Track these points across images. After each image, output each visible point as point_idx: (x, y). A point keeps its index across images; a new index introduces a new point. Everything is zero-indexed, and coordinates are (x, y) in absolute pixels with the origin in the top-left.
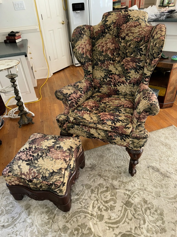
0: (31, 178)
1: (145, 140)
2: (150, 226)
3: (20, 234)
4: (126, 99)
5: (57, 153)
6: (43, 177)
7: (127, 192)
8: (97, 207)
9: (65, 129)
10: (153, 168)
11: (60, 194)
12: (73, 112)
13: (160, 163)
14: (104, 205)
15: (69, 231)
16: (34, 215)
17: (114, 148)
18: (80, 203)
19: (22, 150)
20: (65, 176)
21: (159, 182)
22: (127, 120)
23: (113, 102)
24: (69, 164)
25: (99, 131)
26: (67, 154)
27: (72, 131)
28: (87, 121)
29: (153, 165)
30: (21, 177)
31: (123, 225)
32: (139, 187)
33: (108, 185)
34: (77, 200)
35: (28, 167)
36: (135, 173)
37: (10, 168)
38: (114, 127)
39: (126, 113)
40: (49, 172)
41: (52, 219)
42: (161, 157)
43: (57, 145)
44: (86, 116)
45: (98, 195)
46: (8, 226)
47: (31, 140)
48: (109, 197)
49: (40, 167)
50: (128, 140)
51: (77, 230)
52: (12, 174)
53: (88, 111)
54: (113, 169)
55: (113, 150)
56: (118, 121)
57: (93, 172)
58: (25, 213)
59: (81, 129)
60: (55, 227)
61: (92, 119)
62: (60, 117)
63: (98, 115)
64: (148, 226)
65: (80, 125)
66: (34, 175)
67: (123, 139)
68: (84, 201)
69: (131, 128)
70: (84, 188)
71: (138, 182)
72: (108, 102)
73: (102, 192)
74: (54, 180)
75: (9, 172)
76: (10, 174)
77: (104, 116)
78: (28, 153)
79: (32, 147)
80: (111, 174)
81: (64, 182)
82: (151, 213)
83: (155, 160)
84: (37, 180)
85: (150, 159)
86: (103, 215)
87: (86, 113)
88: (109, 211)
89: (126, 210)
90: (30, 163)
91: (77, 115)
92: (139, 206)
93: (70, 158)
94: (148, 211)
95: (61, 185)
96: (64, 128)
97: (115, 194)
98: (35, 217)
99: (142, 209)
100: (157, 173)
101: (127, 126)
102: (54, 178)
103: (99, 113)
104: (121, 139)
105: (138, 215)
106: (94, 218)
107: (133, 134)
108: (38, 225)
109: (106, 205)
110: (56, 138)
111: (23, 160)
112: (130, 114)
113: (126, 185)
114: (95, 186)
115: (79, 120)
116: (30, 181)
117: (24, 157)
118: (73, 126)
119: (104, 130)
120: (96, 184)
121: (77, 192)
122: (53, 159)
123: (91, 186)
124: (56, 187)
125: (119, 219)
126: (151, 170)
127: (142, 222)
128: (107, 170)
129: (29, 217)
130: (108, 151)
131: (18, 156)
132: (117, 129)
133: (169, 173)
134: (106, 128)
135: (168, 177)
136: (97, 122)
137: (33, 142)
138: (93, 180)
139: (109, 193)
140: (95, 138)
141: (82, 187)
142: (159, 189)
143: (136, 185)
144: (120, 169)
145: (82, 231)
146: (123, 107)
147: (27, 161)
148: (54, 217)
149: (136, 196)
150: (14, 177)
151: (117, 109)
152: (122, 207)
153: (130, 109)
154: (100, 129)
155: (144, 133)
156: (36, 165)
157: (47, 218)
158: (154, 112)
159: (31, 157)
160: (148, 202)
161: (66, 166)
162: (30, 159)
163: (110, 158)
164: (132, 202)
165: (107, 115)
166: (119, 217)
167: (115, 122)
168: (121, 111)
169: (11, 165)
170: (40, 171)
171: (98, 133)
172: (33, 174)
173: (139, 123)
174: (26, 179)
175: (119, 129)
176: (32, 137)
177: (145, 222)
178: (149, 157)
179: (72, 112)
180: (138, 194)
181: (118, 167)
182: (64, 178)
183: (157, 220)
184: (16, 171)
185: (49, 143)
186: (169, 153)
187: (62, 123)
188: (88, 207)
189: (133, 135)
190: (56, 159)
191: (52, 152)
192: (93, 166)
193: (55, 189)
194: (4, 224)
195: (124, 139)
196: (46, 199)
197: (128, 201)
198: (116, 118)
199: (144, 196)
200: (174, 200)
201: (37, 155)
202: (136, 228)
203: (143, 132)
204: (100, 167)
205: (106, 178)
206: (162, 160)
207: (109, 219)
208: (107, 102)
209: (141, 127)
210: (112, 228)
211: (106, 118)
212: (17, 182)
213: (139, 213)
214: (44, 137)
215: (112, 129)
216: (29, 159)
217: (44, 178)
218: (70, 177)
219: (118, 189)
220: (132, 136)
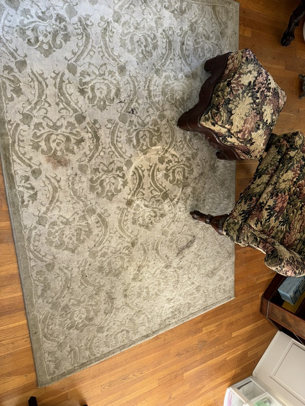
0: (233, 85)
1: (235, 238)
2: (141, 210)
3: (171, 63)
4: (298, 241)
5: (252, 123)
6: (230, 100)
7: (176, 200)
8: (172, 159)
9: (279, 142)
10: (192, 242)
11: (203, 118)
12: (302, 159)
13: (195, 254)
14: (171, 167)
15: (159, 121)
16: (184, 82)
17: (228, 205)
18: (181, 141)
19: (270, 77)
20: (221, 128)
21: (176, 240)
22: (268, 227)
23: (298, 221)
24: (233, 135)
25: (263, 186)
26: (247, 135)
27: (273, 150)
28: (283, 174)
29: (195, 243)
30: (236, 73)
31: (149, 181)
32: (177, 216)
33: (189, 180)
34: (185, 138)
35: (246, 83)
36: (193, 217)
37: (252, 59)
38: (264, 206)
39: (278, 231)
40: (233, 108)
41: (175, 104)
42: (200, 259)
43: (261, 125)
44: (290, 175)
45: (183, 164)
46: (182, 49)
47: (279, 91)
48: (177, 177)
49: (242, 98)
50: (240, 218)
51: (158, 131)
52: (244, 61)
53: (297, 179)
54: (204, 193)
55: (225, 202)
56: (270, 216)
57: (207, 167)
58: (189, 72)
59: (273, 163)
60: (167, 106)
61: (284, 181)
62: (300, 138)
63: (287, 192)
64: (142, 208)
65: (279, 164)
66: (234, 90)
67: (243, 213)
68: (181, 146)
69: (255, 228)
70: (195, 151)
71: (182, 217)
72: (301, 214)
73: (184, 170)
74: (222, 113)
75: (247, 57)
76: (245, 58)
77: (283, 199)
78: (264, 85)
79: (269, 92)
80: (199, 189)
81: (216, 125)
82: (152, 216)
83: (199, 249)
84: (227, 93)
85: (202, 243)
86: (162, 164)
87: (295, 177)
88: (165, 172)
89: (161, 191)
90: (251, 86)
91: (295, 163)
92: (160, 207)
93: (241, 139)
94: (153, 215)
95: (215, 121)
96: (282, 140)
97: (177, 184)
98: (182, 84)
99: (157, 208)
100: (185, 244)
101: (259, 223)
102: (225, 114)
103: (289, 194)
104: (243, 211)
105: (153, 202)
106: (163, 153)
107: (247, 226)
108: (173, 85)
109: (171, 171)
110: (272, 126)
111: (256, 78)
112: (274, 235)
113: (183, 202)
114: (192, 164)
115: (287, 163)
116: (229, 84)
117: (260, 79)
118: (280, 154)
119: (262, 193)
120: (194, 166)
121: (192, 140)
122: (247, 116)
123: (194, 159)
124: (214, 114)
125: (156, 180)
126: (190, 238)
127: (146, 203)
128: (205, 184)
129: (184, 76)
130: (226, 195)
131: (264, 71)
132: (260, 210)
133: (182, 258)
134: (264, 196)
135: (178, 254)
136: (277, 188)
137: (276, 94)
138: (200, 164)
139: (182, 178)
140: (255, 179)
141: (196, 148)
142: (169, 237)
143: (180, 213)
144: (202, 202)
145: (156, 135)
146: (286, 231)
147: (253, 83)
148: (176, 106)
149: (170, 208)
150: (240, 63)
151: (287, 221)
152: (164, 188)
153: (282, 239)
154: (265, 188)
155: (244, 240)
156: (245, 94)
157: (177, 98)
158: (270, 261)
159: (257, 89)
160: (161, 218)
161: (232, 132)
162: (255, 87)
163: (217, 195)
164: (166, 201)
165: (283, 203)
166: (157, 180)
167: (269, 211)
168: (282, 225)
169: (255, 61)
170: (237, 98)
171: (260, 185)
172: (236, 88)
173: (258, 239)
174: (232, 79)
175: (258, 212)
176: (282, 94)
177: (146, 206)
178: (205, 244)
179: (303, 156)
180: (171, 211)
181: (204, 200)
182: (220, 126)
183: (144, 220)
184: (246, 67)
185: (268, 116)
186: (203, 271)
187: (289, 138)
188: (175, 149)
189: (245, 226)
190: (245, 120)
191: (255, 116)
192: (215, 169)
193: (211, 113)
194: (185, 44)
195: (243, 215)
196: (200, 99)
197: (168, 197)
198: (274, 214)
199: (167, 217)
200: (155, 247)
201: (258, 96)
202: (144, 194)
203: (246, 239)
204: (210, 178)
205: (197, 181)
206: (197, 258)
207: (158, 169)
208: (302, 212)
209: (253, 241)
210: (150, 169)
211: (280, 200)
212: (230, 67)
213: (155, 204)
214: (277, 110)
215: (261, 203)
216: (255, 85)
217: (228, 102)
218: (216, 134)
219: (182, 190)
220: (244, 224)
